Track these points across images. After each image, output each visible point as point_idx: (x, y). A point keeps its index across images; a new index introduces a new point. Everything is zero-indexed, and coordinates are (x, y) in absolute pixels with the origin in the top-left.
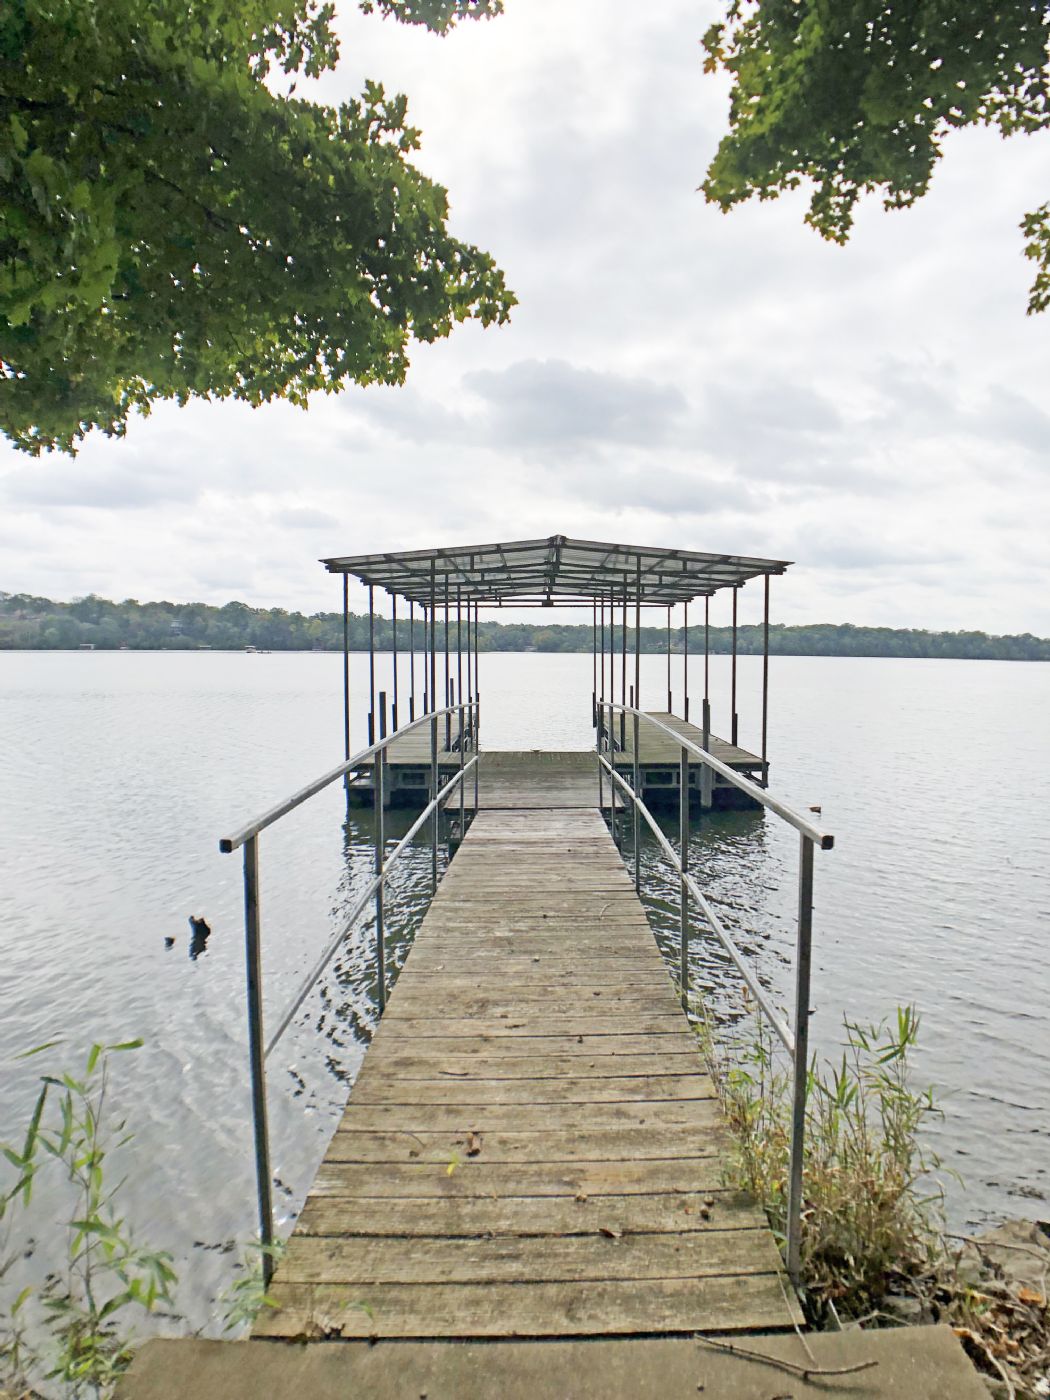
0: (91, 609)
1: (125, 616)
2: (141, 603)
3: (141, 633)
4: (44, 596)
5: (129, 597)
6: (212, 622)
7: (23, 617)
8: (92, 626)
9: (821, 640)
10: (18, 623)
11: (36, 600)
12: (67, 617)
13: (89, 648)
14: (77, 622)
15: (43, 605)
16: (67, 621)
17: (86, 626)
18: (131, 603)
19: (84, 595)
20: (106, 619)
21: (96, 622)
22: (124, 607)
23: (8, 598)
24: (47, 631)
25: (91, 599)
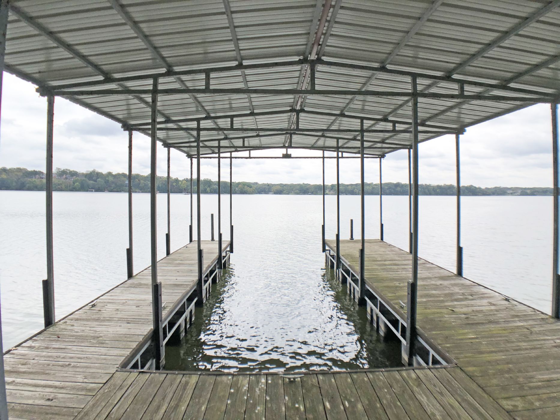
0: (93, 176)
1: (107, 178)
2: (114, 174)
3: (113, 185)
4: (75, 170)
5: (109, 171)
6: (142, 181)
7: (66, 178)
8: (94, 182)
9: (388, 189)
10: (64, 181)
11: (72, 171)
12: (84, 178)
13: (93, 191)
14: (87, 180)
15: (74, 174)
16: (84, 180)
17: (92, 182)
18: (110, 174)
19: (91, 170)
20: (99, 179)
21: (95, 181)
22: (107, 175)
23: (61, 170)
24: (76, 184)
25: (94, 171)
